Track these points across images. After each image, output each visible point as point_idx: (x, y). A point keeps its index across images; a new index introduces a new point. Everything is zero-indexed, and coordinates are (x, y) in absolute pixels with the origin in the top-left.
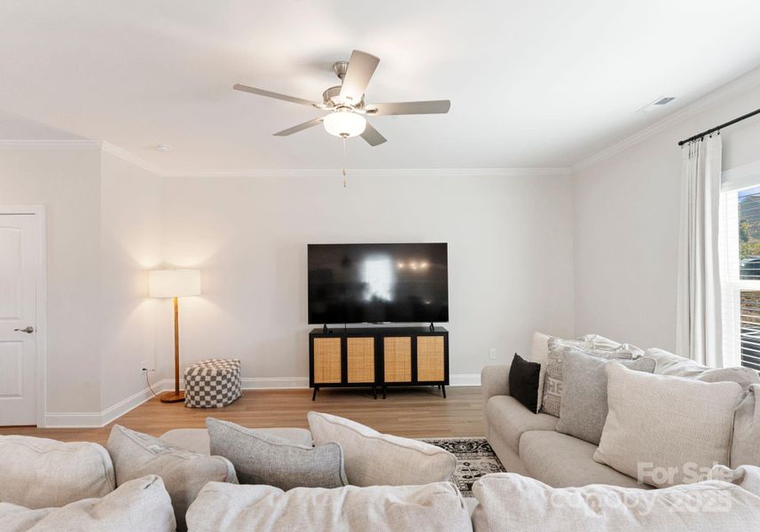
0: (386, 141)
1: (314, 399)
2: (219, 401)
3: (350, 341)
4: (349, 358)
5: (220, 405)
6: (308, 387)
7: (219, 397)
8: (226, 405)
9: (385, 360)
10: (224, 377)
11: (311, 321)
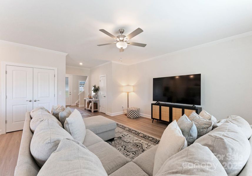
0: (146, 45)
1: (153, 122)
2: (132, 117)
3: (162, 107)
4: (162, 113)
5: (132, 118)
6: (151, 118)
7: (132, 116)
8: (133, 118)
9: (173, 115)
10: (133, 111)
11: (154, 100)
